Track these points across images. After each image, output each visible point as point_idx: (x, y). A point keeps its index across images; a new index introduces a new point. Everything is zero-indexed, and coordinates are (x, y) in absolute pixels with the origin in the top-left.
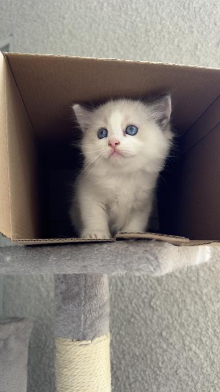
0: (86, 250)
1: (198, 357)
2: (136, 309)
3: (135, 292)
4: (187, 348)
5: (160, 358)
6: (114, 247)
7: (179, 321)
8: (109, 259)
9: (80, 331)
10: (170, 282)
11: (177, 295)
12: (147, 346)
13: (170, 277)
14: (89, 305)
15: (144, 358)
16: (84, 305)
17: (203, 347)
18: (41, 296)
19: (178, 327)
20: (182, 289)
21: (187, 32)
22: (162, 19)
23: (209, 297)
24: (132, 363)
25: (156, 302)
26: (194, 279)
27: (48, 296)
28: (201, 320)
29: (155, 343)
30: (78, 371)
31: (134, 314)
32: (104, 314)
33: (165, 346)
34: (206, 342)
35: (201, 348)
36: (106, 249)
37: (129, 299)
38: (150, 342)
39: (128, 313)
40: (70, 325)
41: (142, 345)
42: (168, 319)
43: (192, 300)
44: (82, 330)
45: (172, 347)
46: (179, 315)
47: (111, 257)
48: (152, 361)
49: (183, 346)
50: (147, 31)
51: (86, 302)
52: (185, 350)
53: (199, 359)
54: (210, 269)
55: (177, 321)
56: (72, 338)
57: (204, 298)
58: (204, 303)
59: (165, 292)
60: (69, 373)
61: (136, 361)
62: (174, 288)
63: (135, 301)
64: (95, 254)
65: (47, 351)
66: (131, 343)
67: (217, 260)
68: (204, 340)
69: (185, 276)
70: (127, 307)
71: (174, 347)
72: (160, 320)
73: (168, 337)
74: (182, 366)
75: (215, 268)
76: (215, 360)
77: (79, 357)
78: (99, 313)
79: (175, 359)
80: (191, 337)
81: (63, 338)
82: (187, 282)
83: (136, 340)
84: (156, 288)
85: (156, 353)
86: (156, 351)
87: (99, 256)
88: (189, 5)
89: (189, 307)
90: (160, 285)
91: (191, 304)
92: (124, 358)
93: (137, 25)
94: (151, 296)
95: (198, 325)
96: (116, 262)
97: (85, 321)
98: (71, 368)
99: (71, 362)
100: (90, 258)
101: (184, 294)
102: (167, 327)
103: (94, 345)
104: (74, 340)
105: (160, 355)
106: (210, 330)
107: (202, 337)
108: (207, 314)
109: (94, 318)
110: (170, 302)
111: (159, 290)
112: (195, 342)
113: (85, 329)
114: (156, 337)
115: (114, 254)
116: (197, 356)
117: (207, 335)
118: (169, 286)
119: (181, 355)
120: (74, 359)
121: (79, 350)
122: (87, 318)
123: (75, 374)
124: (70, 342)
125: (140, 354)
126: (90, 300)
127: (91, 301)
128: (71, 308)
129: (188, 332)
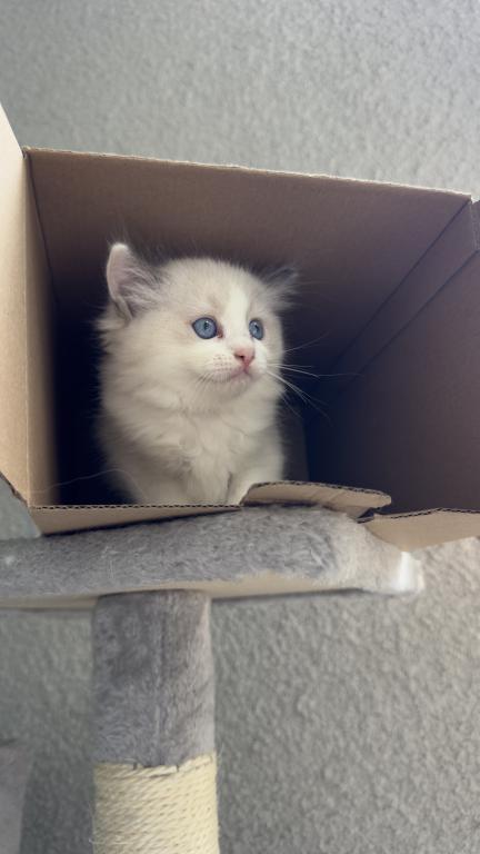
0: (180, 530)
1: (407, 821)
2: (265, 721)
3: (262, 682)
4: (380, 803)
5: (322, 831)
6: (241, 519)
7: (361, 742)
8: (230, 543)
9: (153, 745)
10: (337, 654)
11: (355, 683)
12: (290, 805)
13: (337, 646)
14: (172, 686)
15: (286, 833)
16: (161, 686)
17: (415, 798)
18: (46, 703)
19: (359, 756)
20: (363, 669)
21: (353, 146)
22: (303, 123)
23: (423, 684)
24: (259, 848)
25: (308, 703)
26: (388, 645)
27: (64, 702)
28: (409, 736)
29: (310, 796)
30: (147, 837)
31: (261, 733)
32: (205, 706)
33: (331, 802)
34: (421, 785)
35: (410, 800)
36: (225, 526)
37: (248, 699)
38: (298, 796)
39: (248, 733)
40: (129, 733)
41: (280, 804)
42: (336, 739)
43: (387, 692)
44: (155, 742)
45: (348, 804)
46: (360, 729)
47: (235, 538)
48: (304, 839)
49: (371, 799)
50: (274, 145)
51: (164, 680)
52: (377, 809)
53: (408, 826)
54: (421, 622)
55: (357, 742)
56: (134, 760)
57: (413, 686)
58: (413, 698)
59: (326, 678)
60: (128, 843)
61: (266, 843)
62: (348, 669)
63: (261, 702)
64: (201, 536)
65: (59, 834)
66: (255, 802)
67: (436, 603)
68: (417, 780)
69: (369, 640)
70: (243, 717)
71: (352, 804)
72: (319, 743)
73: (337, 779)
74: (371, 847)
75: (433, 619)
76: (444, 827)
77: (151, 804)
78: (193, 704)
79: (354, 830)
80: (388, 777)
81: (114, 763)
82: (374, 653)
83: (267, 793)
84: (307, 670)
85: (311, 819)
86: (313, 816)
87: (210, 539)
88: (355, 97)
89: (380, 710)
90: (315, 663)
91: (384, 703)
92: (238, 839)
93: (254, 135)
94: (297, 689)
95: (402, 747)
96: (244, 548)
97: (164, 722)
98: (132, 831)
99: (132, 817)
100: (190, 545)
101: (369, 679)
102: (335, 757)
103: (183, 776)
104: (139, 766)
105: (322, 824)
106: (430, 759)
107: (412, 776)
108: (419, 721)
109: (182, 715)
110: (340, 700)
111: (314, 675)
112: (397, 787)
113: (162, 740)
114: (310, 782)
115: (241, 533)
116: (402, 821)
117: (423, 769)
118: (335, 665)
119: (367, 819)
120: (138, 809)
121: (150, 787)
122: (167, 715)
123: (139, 846)
124: (129, 771)
125: (276, 826)
126: (174, 674)
127: (177, 678)
128: (131, 694)
129: (381, 767)
